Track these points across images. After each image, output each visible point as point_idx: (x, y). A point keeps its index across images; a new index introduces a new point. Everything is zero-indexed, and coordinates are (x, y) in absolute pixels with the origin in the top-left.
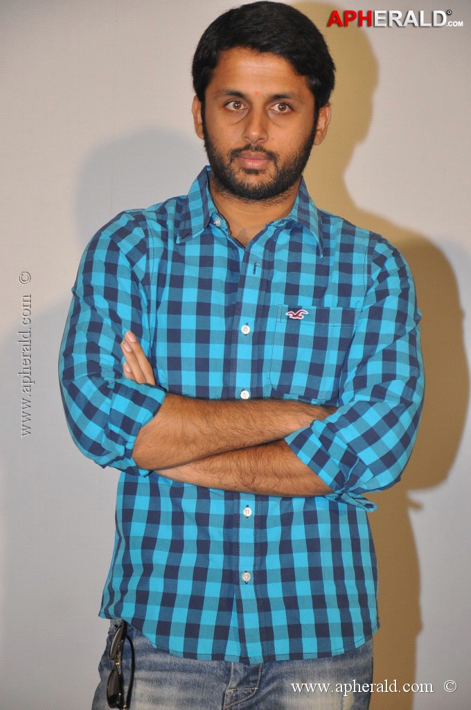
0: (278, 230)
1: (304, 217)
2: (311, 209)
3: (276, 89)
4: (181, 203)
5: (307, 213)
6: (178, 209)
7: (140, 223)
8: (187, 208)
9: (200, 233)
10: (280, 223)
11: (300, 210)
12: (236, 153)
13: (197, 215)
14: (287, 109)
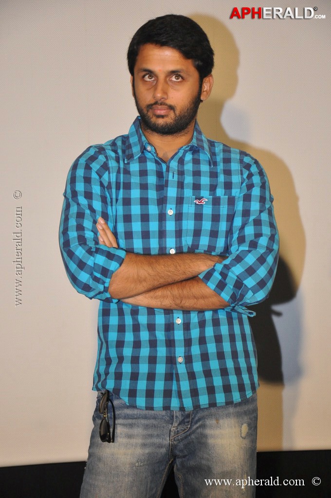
0: (185, 152)
1: (200, 143)
2: (204, 138)
3: (172, 68)
4: (125, 139)
5: (202, 141)
6: (124, 142)
7: (102, 152)
8: (129, 141)
9: (138, 156)
10: (186, 148)
11: (197, 139)
12: (150, 106)
13: (136, 145)
14: (180, 79)
